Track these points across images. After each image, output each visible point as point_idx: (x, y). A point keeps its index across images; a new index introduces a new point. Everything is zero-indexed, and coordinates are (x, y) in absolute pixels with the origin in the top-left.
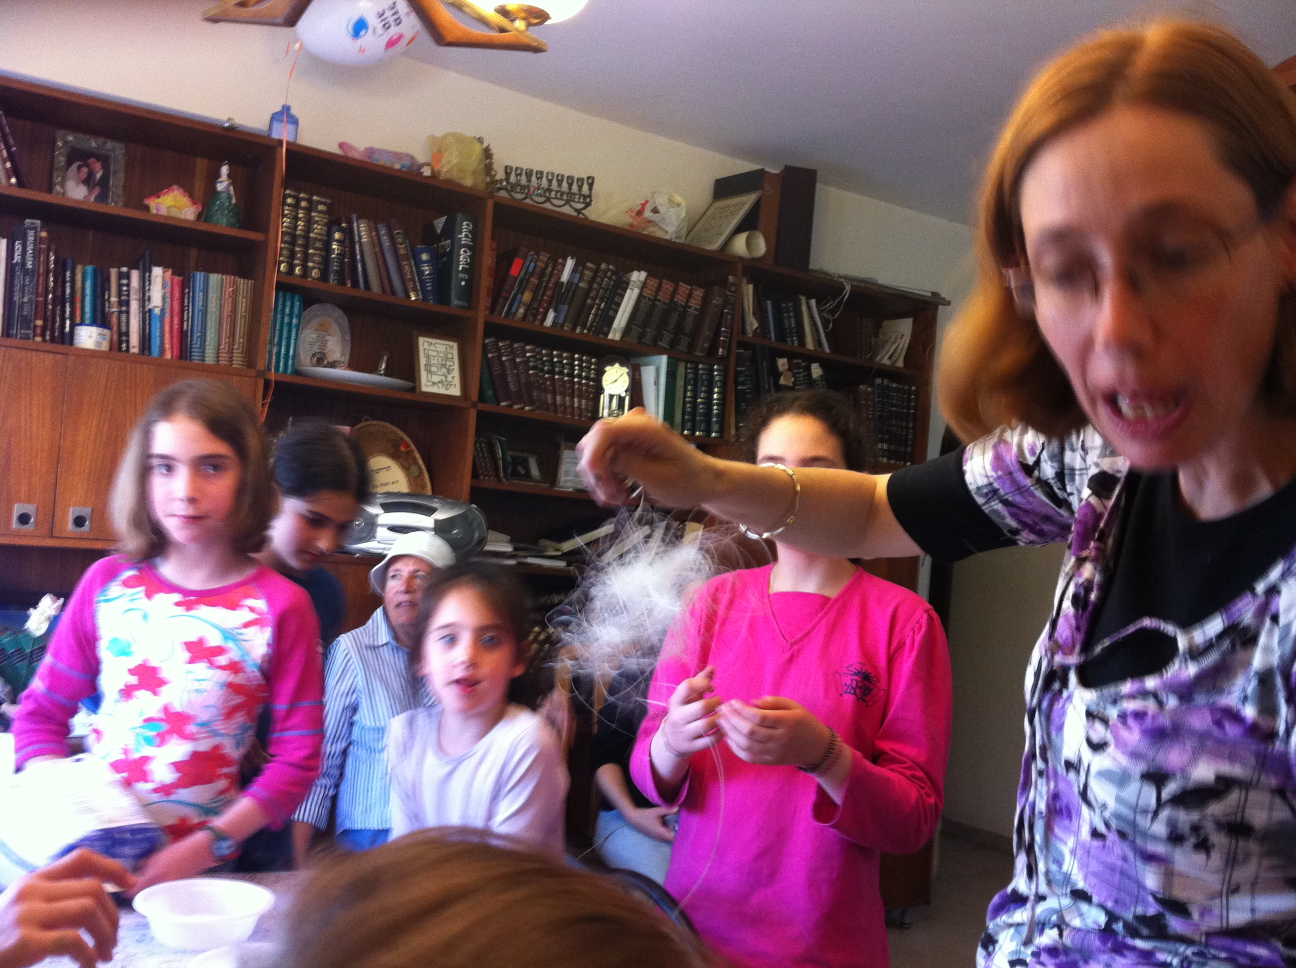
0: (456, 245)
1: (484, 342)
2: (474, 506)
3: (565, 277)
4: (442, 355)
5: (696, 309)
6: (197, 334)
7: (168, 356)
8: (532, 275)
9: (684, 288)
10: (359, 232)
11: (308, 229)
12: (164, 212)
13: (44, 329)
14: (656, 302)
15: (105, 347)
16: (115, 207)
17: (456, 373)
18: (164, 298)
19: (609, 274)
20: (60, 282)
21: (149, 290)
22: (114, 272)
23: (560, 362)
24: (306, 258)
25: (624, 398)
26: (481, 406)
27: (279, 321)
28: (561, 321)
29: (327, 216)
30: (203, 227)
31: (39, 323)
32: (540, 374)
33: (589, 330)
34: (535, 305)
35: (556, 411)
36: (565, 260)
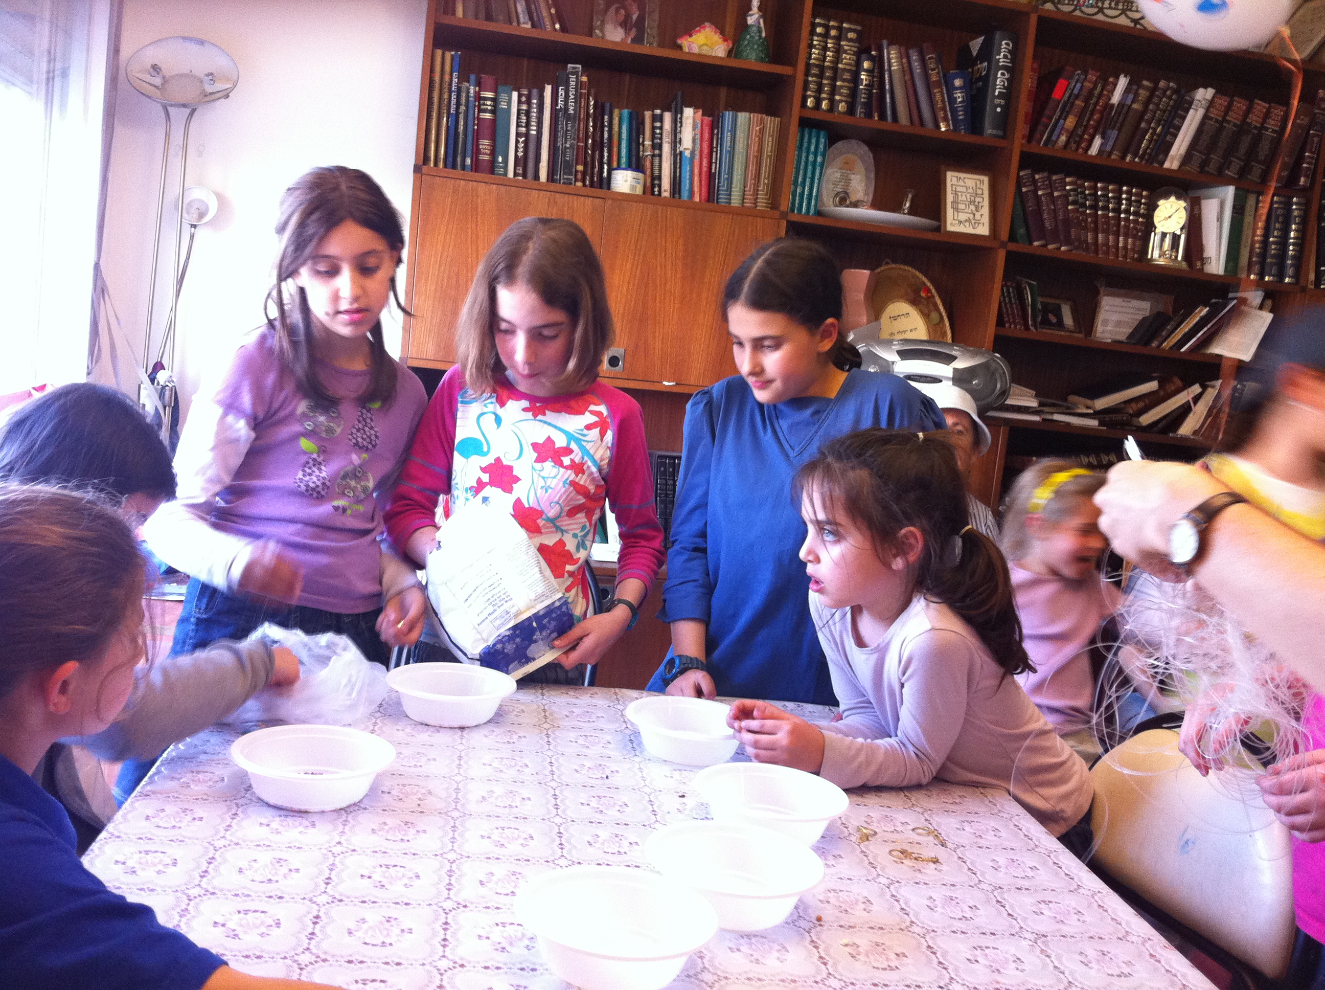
0: (993, 66)
1: (1018, 174)
2: (997, 355)
3: (1116, 98)
4: (971, 191)
5: (1274, 131)
6: (724, 176)
7: (697, 199)
8: (1077, 97)
9: (1261, 106)
10: (889, 60)
11: (837, 59)
12: (696, 50)
13: (584, 173)
14: (1225, 124)
15: (639, 190)
16: (650, 48)
17: (985, 210)
18: (694, 140)
19: (1168, 93)
20: (598, 126)
21: (680, 132)
22: (648, 114)
23: (1105, 196)
24: (834, 90)
25: (1179, 236)
26: (1012, 247)
27: (803, 159)
28: (1108, 148)
29: (857, 45)
30: (734, 63)
31: (580, 168)
32: (1081, 210)
33: (1142, 158)
34: (1080, 132)
35: (1096, 252)
36: (1117, 78)
